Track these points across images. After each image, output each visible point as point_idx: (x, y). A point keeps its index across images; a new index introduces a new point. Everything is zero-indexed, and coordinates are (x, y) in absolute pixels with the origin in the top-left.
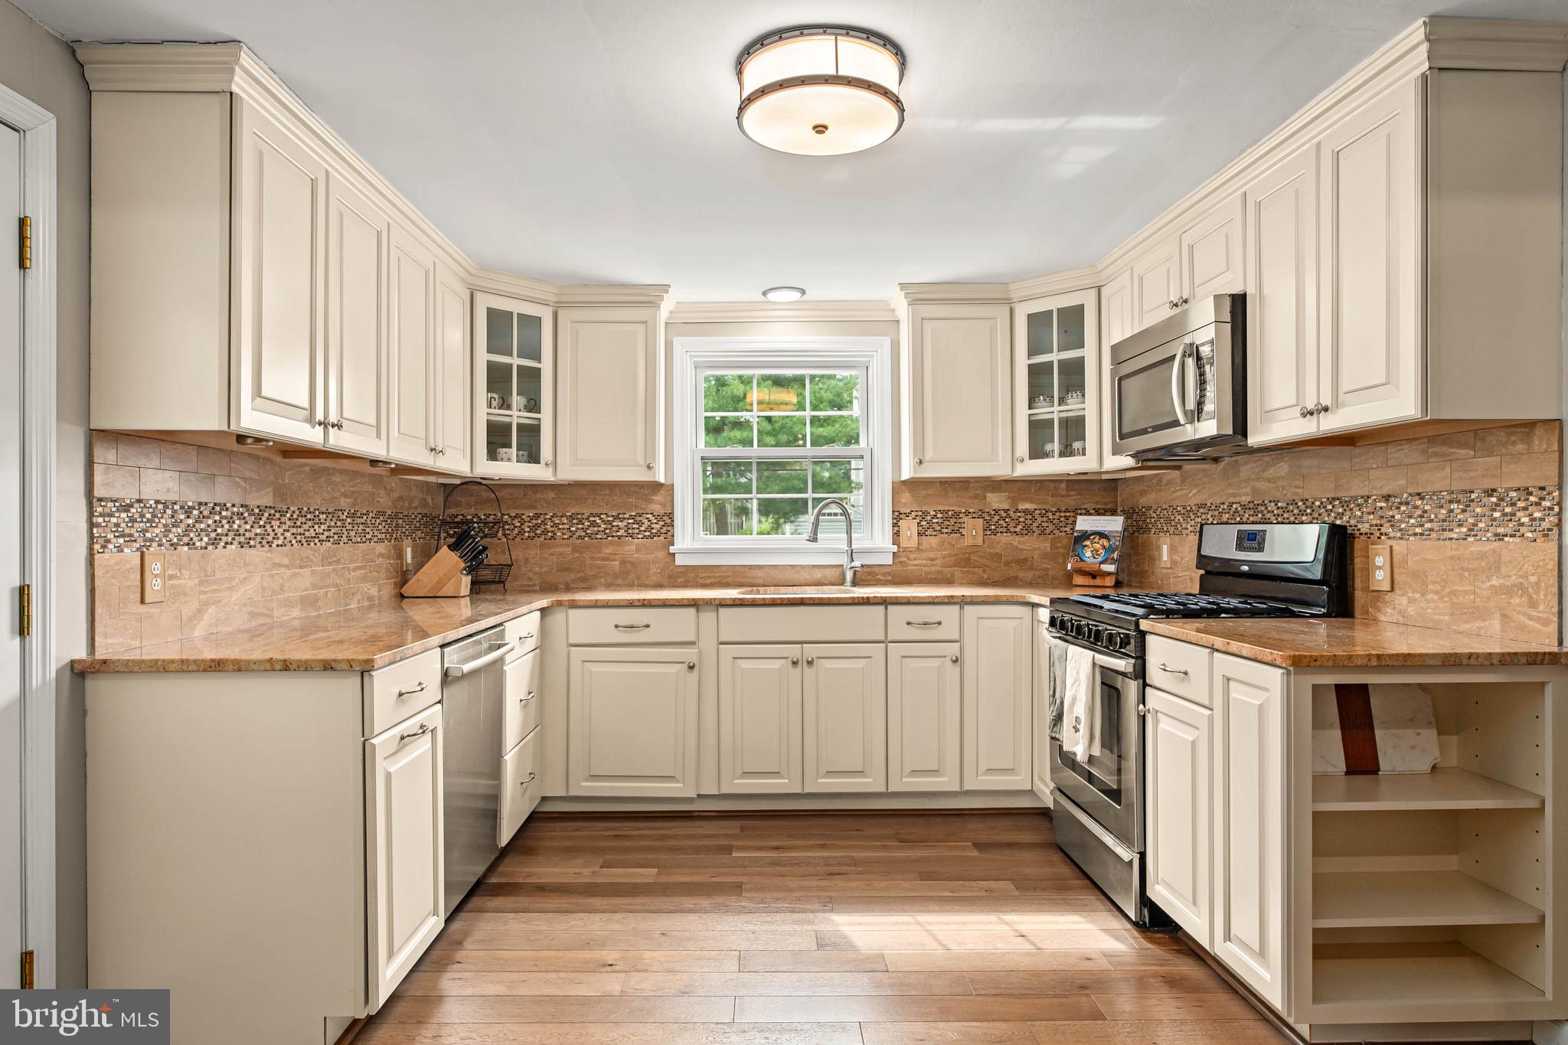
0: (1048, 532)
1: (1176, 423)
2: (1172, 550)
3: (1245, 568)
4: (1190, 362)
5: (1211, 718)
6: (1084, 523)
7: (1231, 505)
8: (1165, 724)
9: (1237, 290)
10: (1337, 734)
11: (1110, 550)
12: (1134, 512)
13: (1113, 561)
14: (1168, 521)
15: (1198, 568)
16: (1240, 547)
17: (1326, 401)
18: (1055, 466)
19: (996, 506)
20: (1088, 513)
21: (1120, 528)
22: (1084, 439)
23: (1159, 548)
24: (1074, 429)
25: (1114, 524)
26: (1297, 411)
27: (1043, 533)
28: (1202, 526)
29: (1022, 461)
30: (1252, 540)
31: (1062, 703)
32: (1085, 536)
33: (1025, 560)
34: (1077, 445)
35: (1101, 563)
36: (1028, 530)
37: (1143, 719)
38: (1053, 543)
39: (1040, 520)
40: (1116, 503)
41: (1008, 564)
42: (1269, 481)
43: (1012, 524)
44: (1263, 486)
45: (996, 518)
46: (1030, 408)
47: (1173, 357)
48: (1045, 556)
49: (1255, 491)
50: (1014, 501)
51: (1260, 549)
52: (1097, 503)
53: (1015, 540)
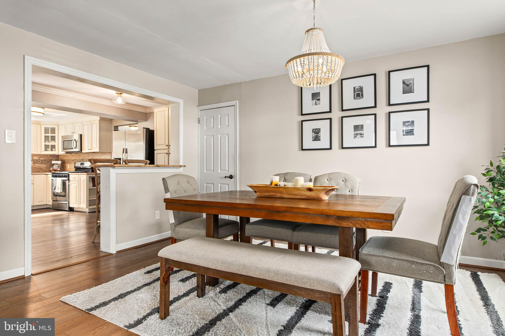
0: (46, 163)
1: (73, 149)
2: (70, 166)
3: (82, 168)
4: (75, 141)
5: (78, 182)
6: (53, 162)
7: (79, 160)
8: (72, 185)
9: (81, 134)
10: (92, 183)
11: (59, 166)
12: (63, 160)
13: (59, 168)
14: (69, 162)
15: (75, 168)
16: (81, 165)
17: (91, 148)
18: (49, 152)
19: (35, 159)
20: (53, 160)
21: (60, 163)
22: (55, 148)
23: (67, 166)
24: (53, 147)
25: (59, 162)
26: (88, 149)
27: (45, 164)
28: (75, 162)
29: (43, 151)
30: (82, 164)
31: (55, 187)
32: (54, 164)
33: (41, 168)
34: (53, 149)
35: (57, 168)
36: (42, 163)
37: (69, 185)
38: (47, 165)
39: (44, 161)
40: (59, 159)
41: (38, 169)
42: (85, 156)
43: (39, 162)
44: (84, 157)
45: (36, 161)
46: (45, 143)
47: (72, 140)
48: (45, 168)
49: (83, 158)
50: (39, 158)
51: (83, 165)
52: (55, 159)
53: (39, 165)
